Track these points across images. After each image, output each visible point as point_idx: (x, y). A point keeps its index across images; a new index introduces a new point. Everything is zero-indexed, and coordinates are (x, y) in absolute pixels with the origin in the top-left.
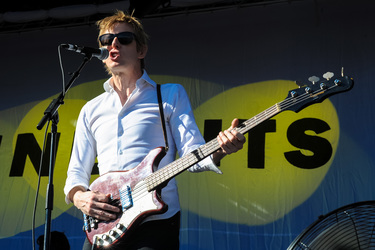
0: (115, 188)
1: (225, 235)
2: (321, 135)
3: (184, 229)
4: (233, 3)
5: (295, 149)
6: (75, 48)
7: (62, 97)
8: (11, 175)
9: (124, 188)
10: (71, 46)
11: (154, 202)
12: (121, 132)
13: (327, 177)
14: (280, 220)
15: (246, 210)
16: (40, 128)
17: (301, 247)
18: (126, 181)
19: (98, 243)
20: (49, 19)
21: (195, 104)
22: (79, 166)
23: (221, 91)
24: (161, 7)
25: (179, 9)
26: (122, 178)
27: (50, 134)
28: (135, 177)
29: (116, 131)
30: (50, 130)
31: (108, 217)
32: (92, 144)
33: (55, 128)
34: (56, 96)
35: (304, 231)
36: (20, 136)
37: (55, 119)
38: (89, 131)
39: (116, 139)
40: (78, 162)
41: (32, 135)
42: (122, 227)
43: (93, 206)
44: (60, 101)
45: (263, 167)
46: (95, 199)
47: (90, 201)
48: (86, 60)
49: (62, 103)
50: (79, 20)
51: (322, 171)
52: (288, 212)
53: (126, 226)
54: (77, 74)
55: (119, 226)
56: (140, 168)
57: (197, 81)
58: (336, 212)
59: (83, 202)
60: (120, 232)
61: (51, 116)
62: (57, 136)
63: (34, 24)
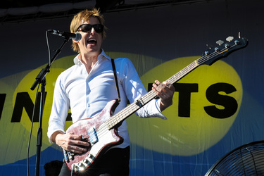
0: (84, 130)
1: (163, 164)
2: (230, 95)
3: (133, 160)
4: (168, 2)
5: (211, 104)
6: (57, 32)
7: (48, 67)
8: (12, 122)
9: (91, 129)
10: (55, 31)
11: (114, 137)
12: (88, 92)
13: (234, 124)
14: (201, 154)
15: (177, 146)
16: (33, 89)
17: (215, 172)
18: (92, 125)
19: (76, 170)
20: (40, 13)
21: (141, 73)
22: (57, 117)
23: (160, 64)
24: (118, 4)
25: (130, 6)
26: (89, 123)
27: (39, 93)
28: (98, 121)
29: (85, 91)
30: (40, 90)
31: (81, 151)
32: (67, 102)
33: (43, 89)
34: (44, 67)
35: (218, 161)
36: (18, 94)
37: (44, 83)
38: (64, 92)
39: (85, 97)
40: (56, 115)
41: (27, 93)
42: (91, 157)
43: (70, 143)
44: (47, 70)
45: (189, 116)
46: (71, 138)
47: (68, 140)
48: (65, 41)
49: (49, 71)
50: (61, 14)
51: (230, 120)
52: (206, 149)
53: (95, 155)
54: (59, 51)
55: (89, 156)
56: (102, 115)
57: (143, 56)
58: (240, 148)
59: (63, 141)
60: (91, 160)
61: (41, 81)
62: (45, 94)
63: (29, 16)
